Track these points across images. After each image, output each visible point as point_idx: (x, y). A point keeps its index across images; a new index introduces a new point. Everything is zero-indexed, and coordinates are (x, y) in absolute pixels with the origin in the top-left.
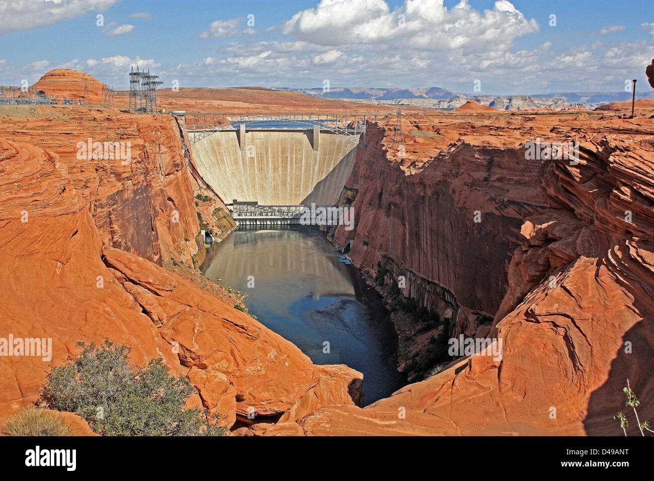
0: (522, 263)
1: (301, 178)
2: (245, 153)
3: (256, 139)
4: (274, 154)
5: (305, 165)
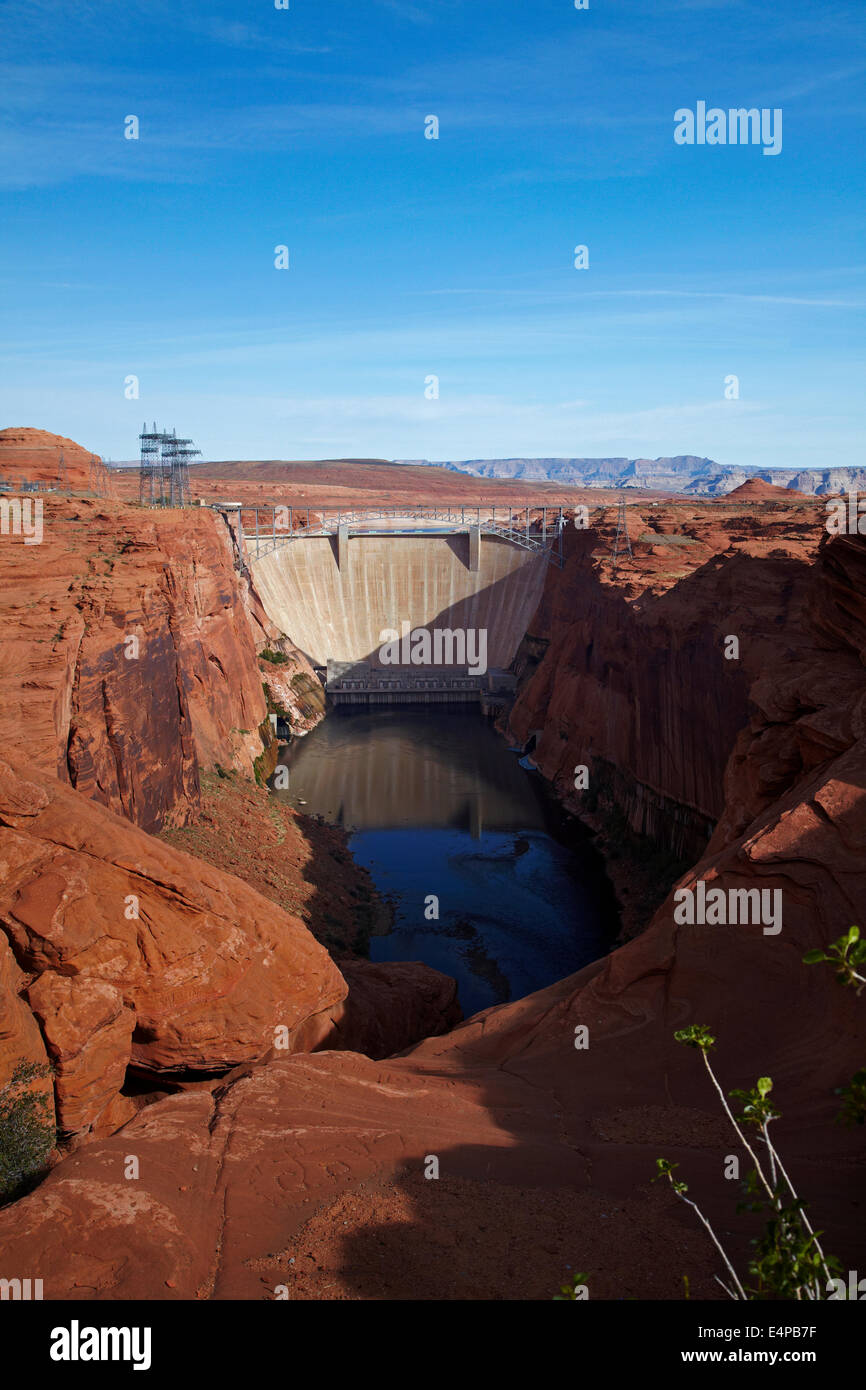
0: (749, 757)
2: (347, 576)
3: (368, 552)
4: (399, 579)
5: (454, 597)
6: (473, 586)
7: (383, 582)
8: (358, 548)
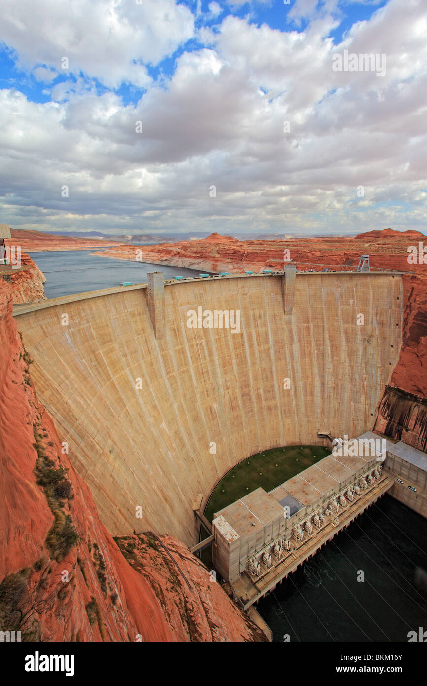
1: (271, 372)
2: (166, 343)
3: (181, 305)
4: (218, 333)
5: (274, 345)
6: (291, 331)
7: (204, 341)
8: (171, 302)
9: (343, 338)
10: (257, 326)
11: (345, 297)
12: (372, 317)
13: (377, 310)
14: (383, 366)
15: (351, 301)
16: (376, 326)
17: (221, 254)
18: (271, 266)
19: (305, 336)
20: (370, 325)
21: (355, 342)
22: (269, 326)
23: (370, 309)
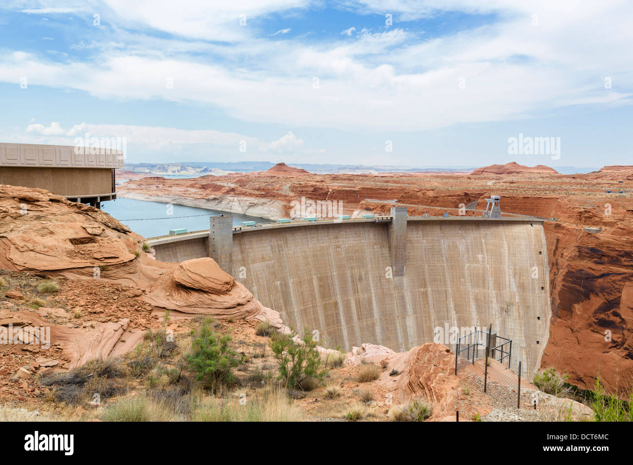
3: (254, 262)
4: (304, 303)
5: (381, 319)
6: (402, 298)
8: (240, 257)
9: (473, 308)
10: (356, 291)
11: (472, 251)
12: (509, 278)
13: (515, 269)
14: (529, 345)
15: (480, 256)
16: (516, 290)
17: (295, 192)
18: (368, 209)
19: (422, 306)
20: (508, 289)
21: (489, 313)
22: (373, 291)
23: (506, 267)
